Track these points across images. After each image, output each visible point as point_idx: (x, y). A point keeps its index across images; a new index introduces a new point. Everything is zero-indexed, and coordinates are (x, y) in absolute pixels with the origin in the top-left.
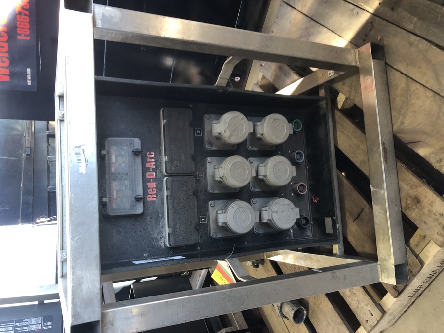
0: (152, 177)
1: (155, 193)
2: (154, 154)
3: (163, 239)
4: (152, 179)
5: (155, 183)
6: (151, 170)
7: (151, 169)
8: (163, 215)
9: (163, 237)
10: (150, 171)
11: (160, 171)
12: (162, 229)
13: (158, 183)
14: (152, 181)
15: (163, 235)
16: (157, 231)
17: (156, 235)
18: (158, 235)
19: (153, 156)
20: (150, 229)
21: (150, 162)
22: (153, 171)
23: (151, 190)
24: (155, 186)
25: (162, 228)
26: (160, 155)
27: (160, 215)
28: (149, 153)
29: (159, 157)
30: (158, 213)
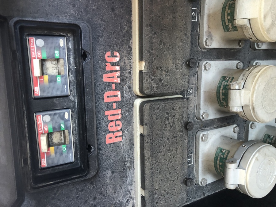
0: (115, 99)
1: (119, 128)
2: (118, 54)
3: (132, 201)
4: (114, 104)
5: (119, 111)
6: (114, 88)
7: (114, 85)
8: (132, 163)
9: (132, 198)
10: (111, 89)
11: (130, 88)
12: (129, 187)
13: (124, 110)
14: (114, 107)
15: (132, 195)
16: (123, 192)
17: (121, 198)
18: (124, 197)
19: (117, 59)
20: (111, 190)
21: (112, 71)
22: (116, 90)
23: (113, 124)
24: (120, 117)
25: (131, 185)
26: (129, 58)
27: (128, 164)
28: (108, 53)
29: (127, 62)
30: (124, 161)
